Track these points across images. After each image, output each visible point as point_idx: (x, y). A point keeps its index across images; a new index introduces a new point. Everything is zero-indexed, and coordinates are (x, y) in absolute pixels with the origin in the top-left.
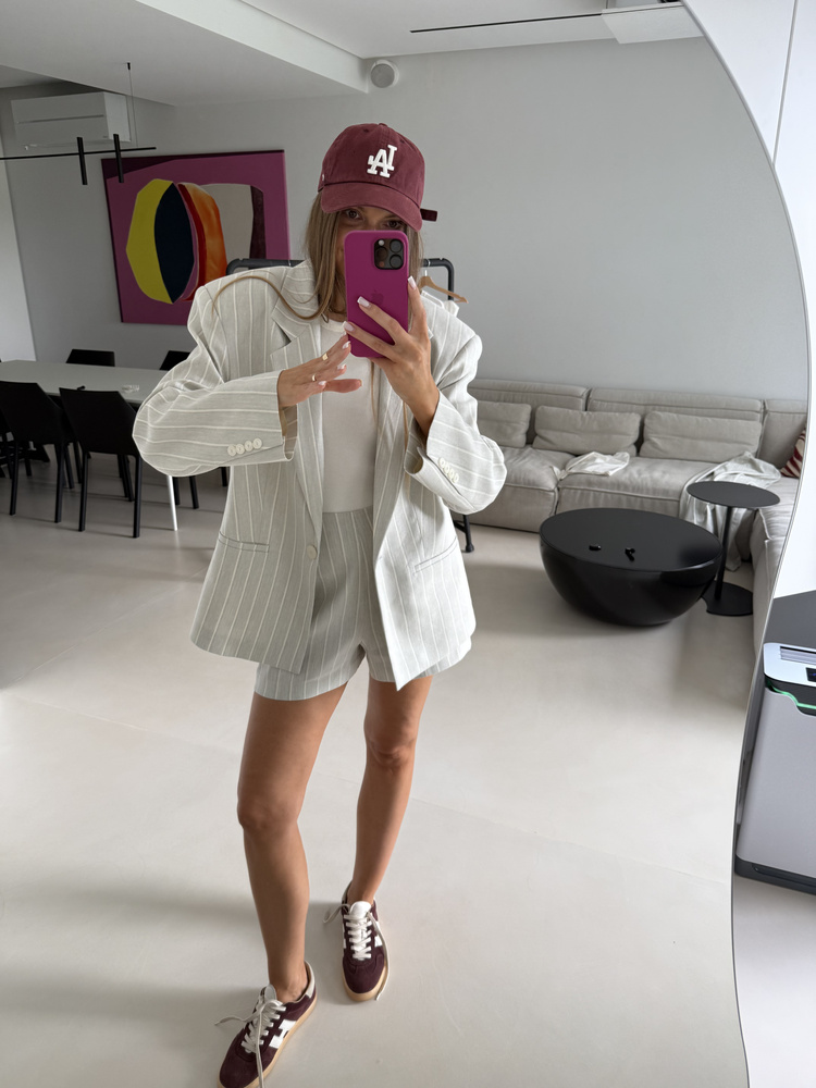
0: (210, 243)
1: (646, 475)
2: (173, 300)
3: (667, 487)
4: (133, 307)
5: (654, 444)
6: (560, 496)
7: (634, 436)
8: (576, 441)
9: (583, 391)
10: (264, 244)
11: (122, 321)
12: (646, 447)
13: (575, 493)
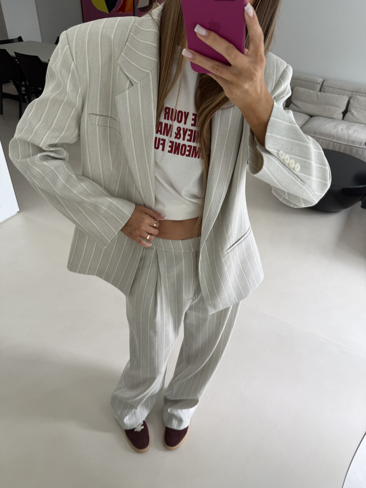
1: (345, 132)
2: (109, 12)
3: (355, 140)
5: (352, 114)
7: (343, 109)
8: (312, 109)
9: (320, 80)
12: (348, 115)
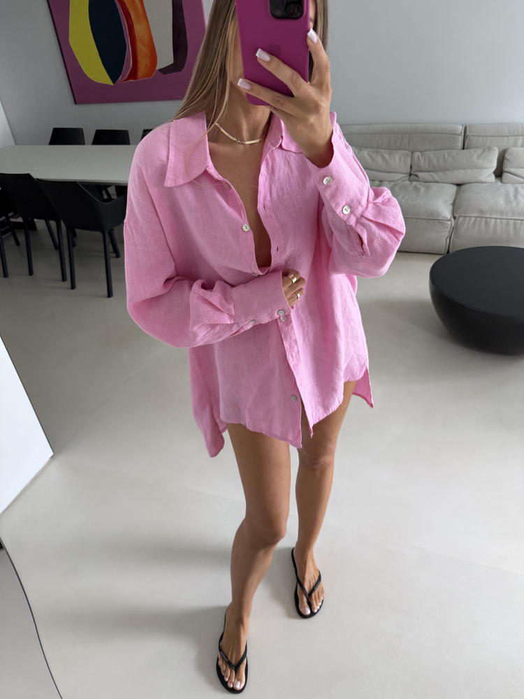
0: (139, 29)
2: (114, 82)
4: (82, 91)
6: (456, 224)
10: (183, 24)
11: (76, 103)
13: (470, 220)
